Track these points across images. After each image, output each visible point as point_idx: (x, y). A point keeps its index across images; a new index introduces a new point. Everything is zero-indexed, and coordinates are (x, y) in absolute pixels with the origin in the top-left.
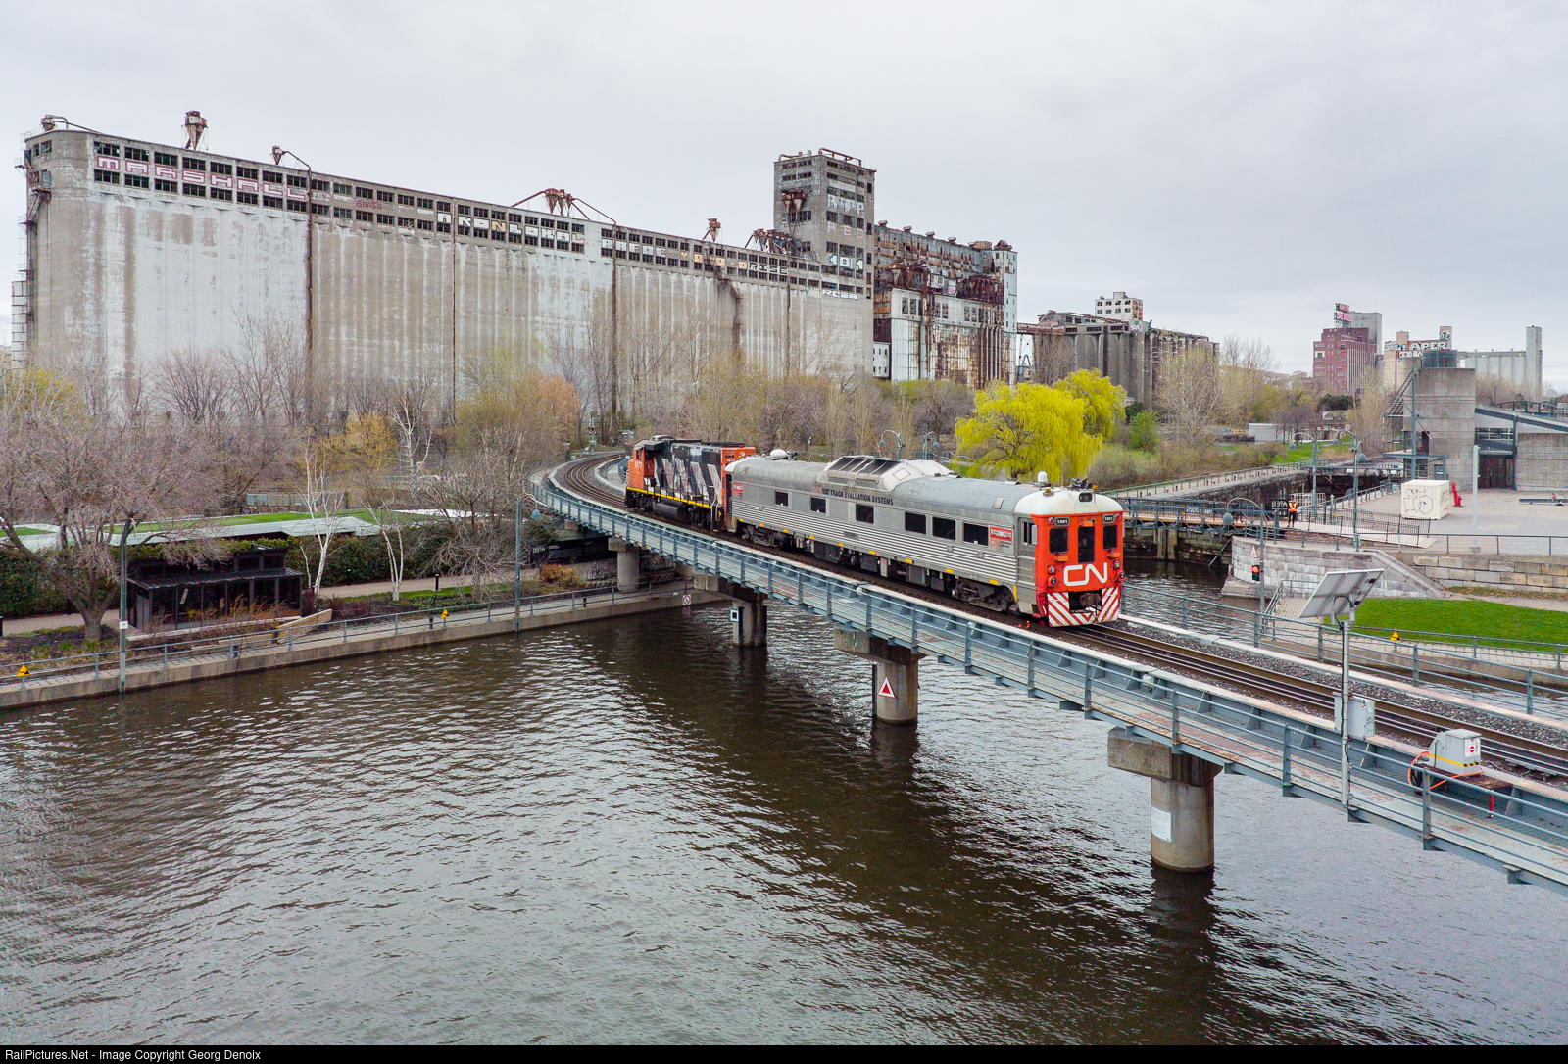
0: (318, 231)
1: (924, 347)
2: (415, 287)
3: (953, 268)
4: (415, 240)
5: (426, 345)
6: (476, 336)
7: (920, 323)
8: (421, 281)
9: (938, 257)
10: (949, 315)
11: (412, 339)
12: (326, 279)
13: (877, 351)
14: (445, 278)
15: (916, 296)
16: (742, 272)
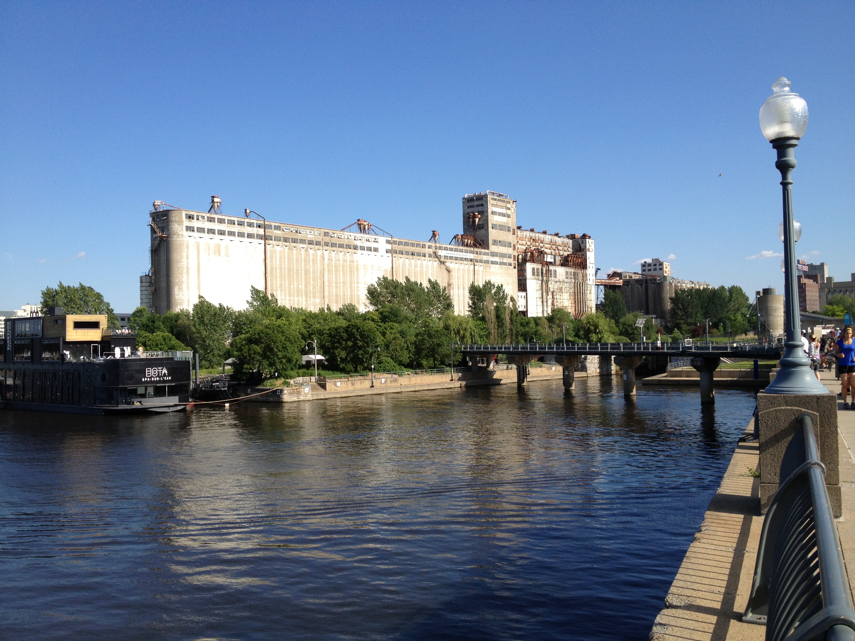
0: (268, 247)
1: (544, 293)
2: (307, 272)
3: (558, 250)
4: (307, 250)
5: (312, 299)
6: (333, 295)
7: (542, 281)
8: (310, 269)
9: (550, 244)
10: (557, 276)
11: (306, 296)
12: (272, 269)
13: (520, 297)
14: (319, 267)
15: (539, 266)
16: (451, 258)
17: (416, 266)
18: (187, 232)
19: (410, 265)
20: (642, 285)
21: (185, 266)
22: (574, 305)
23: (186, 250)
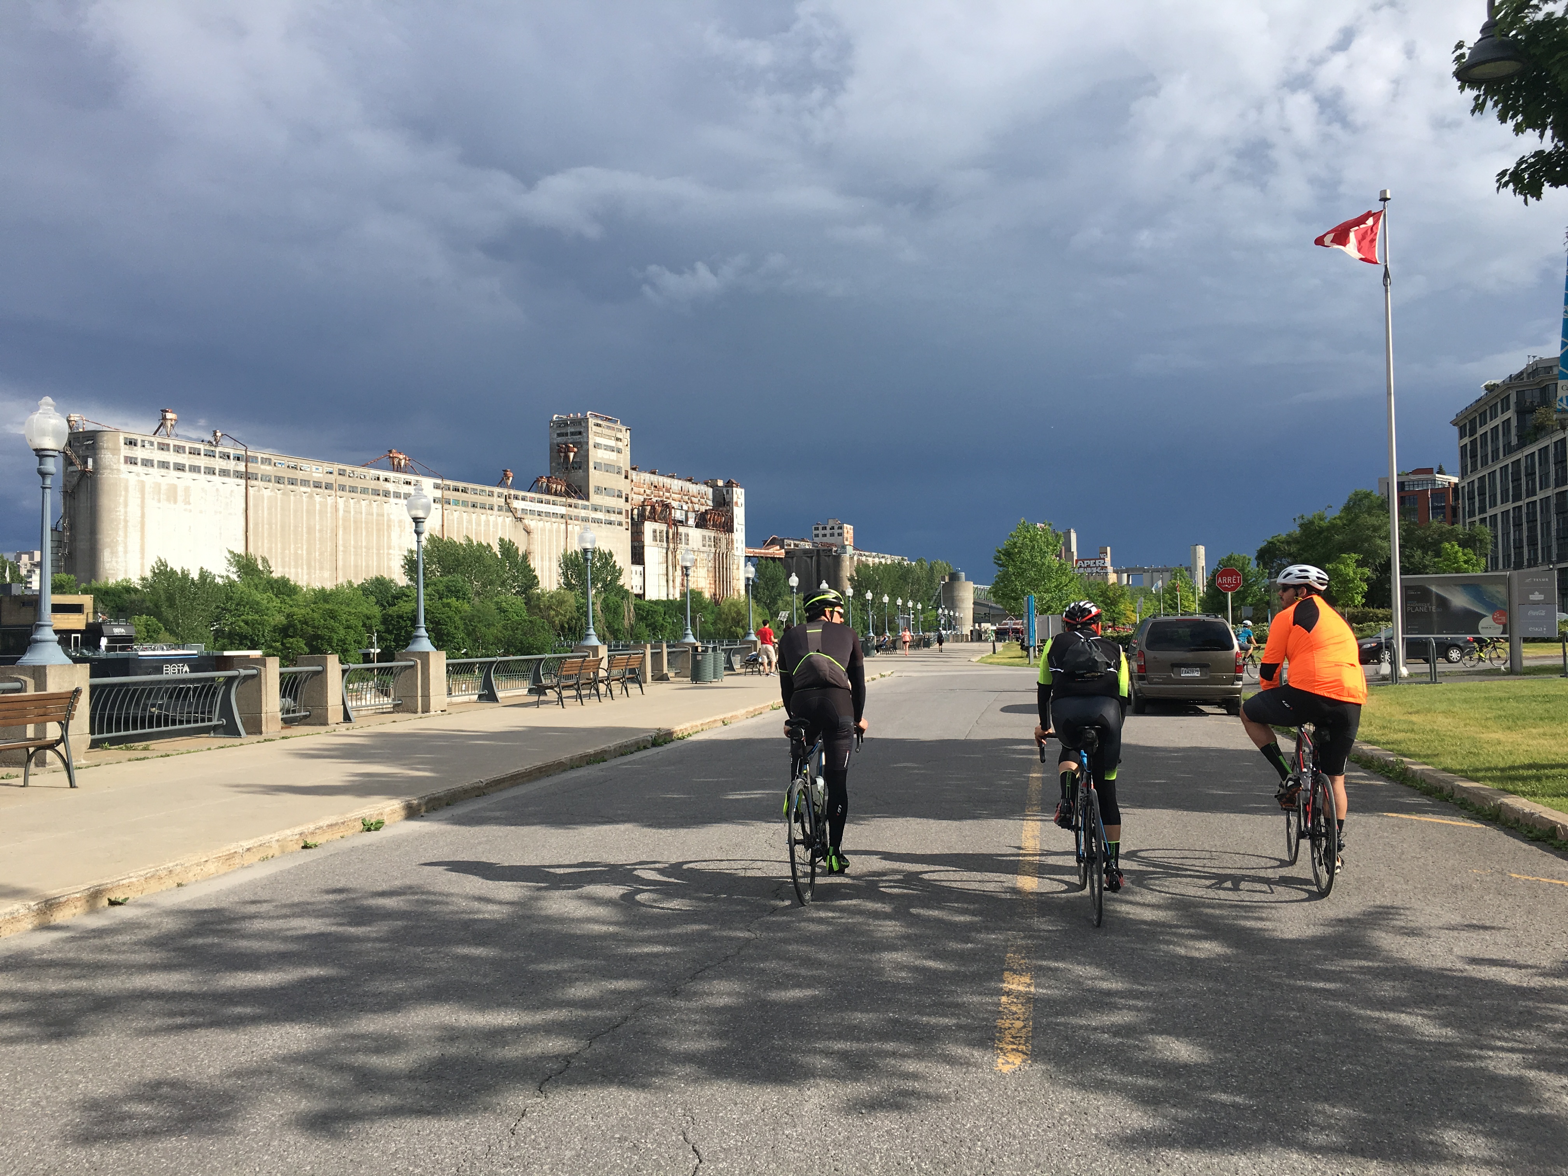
0: (251, 491)
1: (670, 568)
2: (310, 530)
3: (692, 502)
4: (311, 496)
5: (318, 572)
6: (351, 565)
7: (667, 549)
8: (315, 525)
9: (679, 494)
10: (690, 542)
11: (309, 567)
12: (256, 525)
13: (634, 572)
14: (330, 522)
15: (664, 527)
16: (532, 512)
17: (478, 524)
18: (126, 466)
19: (470, 521)
20: (812, 557)
21: (122, 517)
22: (713, 586)
23: (123, 493)
